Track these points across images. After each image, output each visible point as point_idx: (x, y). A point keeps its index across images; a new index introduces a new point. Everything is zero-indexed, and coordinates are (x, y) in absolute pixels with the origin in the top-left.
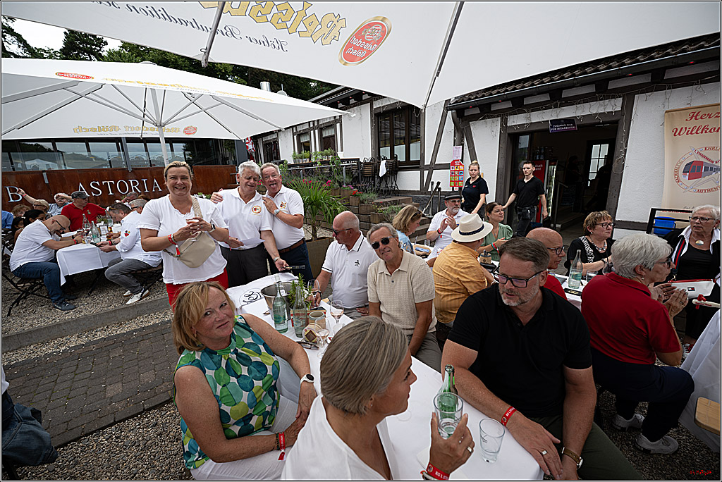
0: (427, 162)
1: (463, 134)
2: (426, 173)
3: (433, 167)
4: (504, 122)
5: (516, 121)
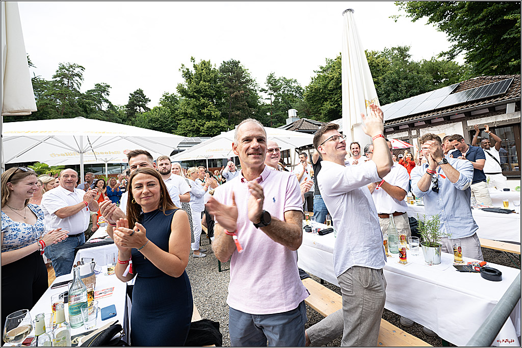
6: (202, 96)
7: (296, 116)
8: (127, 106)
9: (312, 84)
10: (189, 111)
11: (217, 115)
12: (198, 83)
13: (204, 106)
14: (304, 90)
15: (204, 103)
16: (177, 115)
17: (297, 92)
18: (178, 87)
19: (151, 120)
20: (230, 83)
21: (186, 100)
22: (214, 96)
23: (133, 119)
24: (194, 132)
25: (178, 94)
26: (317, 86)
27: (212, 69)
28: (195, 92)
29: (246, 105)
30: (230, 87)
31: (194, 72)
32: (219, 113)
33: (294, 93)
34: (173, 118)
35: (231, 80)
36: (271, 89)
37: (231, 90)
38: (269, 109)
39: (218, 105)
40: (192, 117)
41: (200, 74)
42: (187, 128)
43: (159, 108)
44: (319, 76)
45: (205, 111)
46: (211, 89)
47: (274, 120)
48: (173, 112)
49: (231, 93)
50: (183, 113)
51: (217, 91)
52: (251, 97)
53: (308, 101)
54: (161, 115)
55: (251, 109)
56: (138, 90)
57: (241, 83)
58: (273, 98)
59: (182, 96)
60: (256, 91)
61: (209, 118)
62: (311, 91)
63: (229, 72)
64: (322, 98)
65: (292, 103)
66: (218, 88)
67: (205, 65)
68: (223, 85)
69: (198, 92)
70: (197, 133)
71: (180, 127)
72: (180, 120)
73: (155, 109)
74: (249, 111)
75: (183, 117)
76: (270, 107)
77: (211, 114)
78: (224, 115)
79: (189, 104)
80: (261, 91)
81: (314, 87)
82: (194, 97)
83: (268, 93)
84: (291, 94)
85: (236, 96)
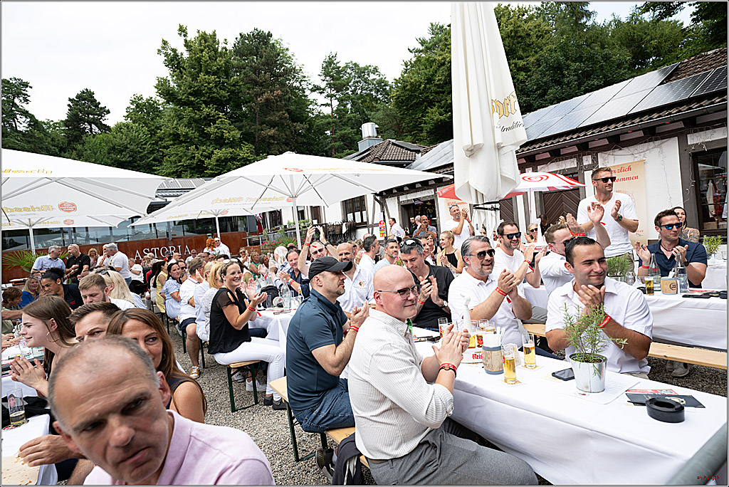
0: (370, 223)
1: (383, 205)
2: (370, 229)
3: (374, 225)
4: (399, 200)
5: (403, 198)
6: (205, 102)
7: (376, 135)
8: (66, 123)
9: (406, 75)
10: (183, 130)
11: (233, 137)
12: (195, 78)
13: (209, 120)
14: (391, 87)
15: (208, 116)
16: (161, 139)
17: (378, 91)
18: (158, 85)
19: (113, 148)
20: (254, 76)
21: (175, 109)
22: (227, 102)
23: (79, 147)
24: (193, 169)
25: (158, 98)
26: (415, 78)
27: (220, 50)
28: (190, 94)
29: (286, 118)
30: (256, 83)
31: (186, 55)
32: (237, 134)
33: (373, 92)
34: (153, 144)
35: (256, 71)
36: (330, 85)
37: (257, 89)
38: (329, 123)
39: (235, 119)
40: (187, 141)
41: (199, 60)
42: (180, 162)
43: (127, 126)
44: (419, 60)
45: (212, 129)
46: (221, 89)
47: (338, 143)
48: (153, 133)
49: (258, 95)
50: (170, 134)
51: (232, 92)
52: (295, 101)
53: (399, 107)
54: (131, 139)
55: (295, 124)
56: (83, 92)
57: (274, 76)
58: (335, 103)
59: (168, 102)
60: (303, 90)
61: (220, 142)
62: (404, 87)
63: (251, 54)
64: (424, 101)
65: (369, 112)
66: (234, 85)
67: (206, 42)
68: (243, 80)
69: (197, 93)
70: (200, 170)
71: (167, 161)
72: (167, 147)
73: (119, 127)
74: (292, 128)
75: (171, 142)
76: (331, 120)
77: (222, 135)
78: (247, 137)
79: (180, 118)
80: (312, 90)
81: (409, 79)
82: (188, 103)
83: (326, 94)
84: (367, 95)
85: (267, 100)
